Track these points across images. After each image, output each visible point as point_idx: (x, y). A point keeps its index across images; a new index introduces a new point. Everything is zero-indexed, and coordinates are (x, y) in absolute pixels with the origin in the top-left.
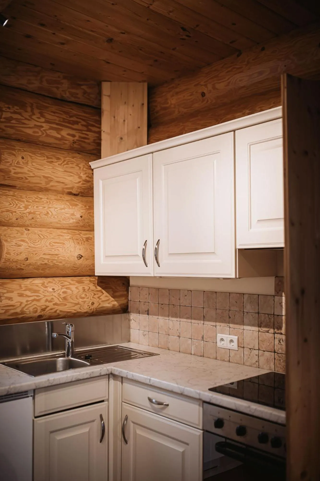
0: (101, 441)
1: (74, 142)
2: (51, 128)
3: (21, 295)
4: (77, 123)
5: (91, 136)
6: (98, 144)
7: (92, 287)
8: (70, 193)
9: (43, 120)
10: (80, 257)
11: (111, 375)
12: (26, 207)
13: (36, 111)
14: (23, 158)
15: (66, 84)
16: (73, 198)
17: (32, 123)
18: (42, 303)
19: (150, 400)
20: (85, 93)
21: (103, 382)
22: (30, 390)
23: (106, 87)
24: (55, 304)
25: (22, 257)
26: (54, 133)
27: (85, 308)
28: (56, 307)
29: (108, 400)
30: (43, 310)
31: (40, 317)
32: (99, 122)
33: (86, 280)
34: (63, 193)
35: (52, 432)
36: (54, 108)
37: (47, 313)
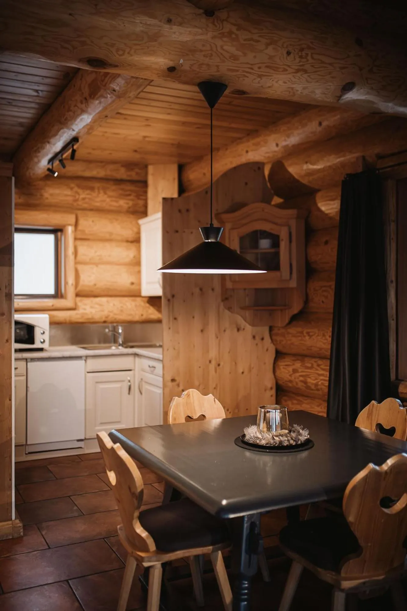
0: (129, 393)
1: (129, 208)
2: (112, 201)
3: (92, 307)
4: (130, 195)
5: (141, 202)
6: (146, 206)
7: (142, 304)
8: (127, 241)
9: (106, 196)
10: (132, 284)
11: (136, 355)
12: (96, 252)
13: (101, 191)
14: (93, 221)
15: (123, 170)
16: (129, 244)
17: (98, 199)
18: (106, 313)
19: (149, 366)
20: (137, 173)
21: (131, 359)
22: (84, 356)
23: (151, 169)
24: (115, 314)
25: (92, 284)
26: (114, 204)
27: (137, 318)
28: (116, 316)
29: (134, 370)
30: (107, 317)
31: (105, 322)
32: (146, 192)
33: (139, 299)
34: (122, 241)
35: (97, 382)
36: (114, 187)
37: (109, 319)
